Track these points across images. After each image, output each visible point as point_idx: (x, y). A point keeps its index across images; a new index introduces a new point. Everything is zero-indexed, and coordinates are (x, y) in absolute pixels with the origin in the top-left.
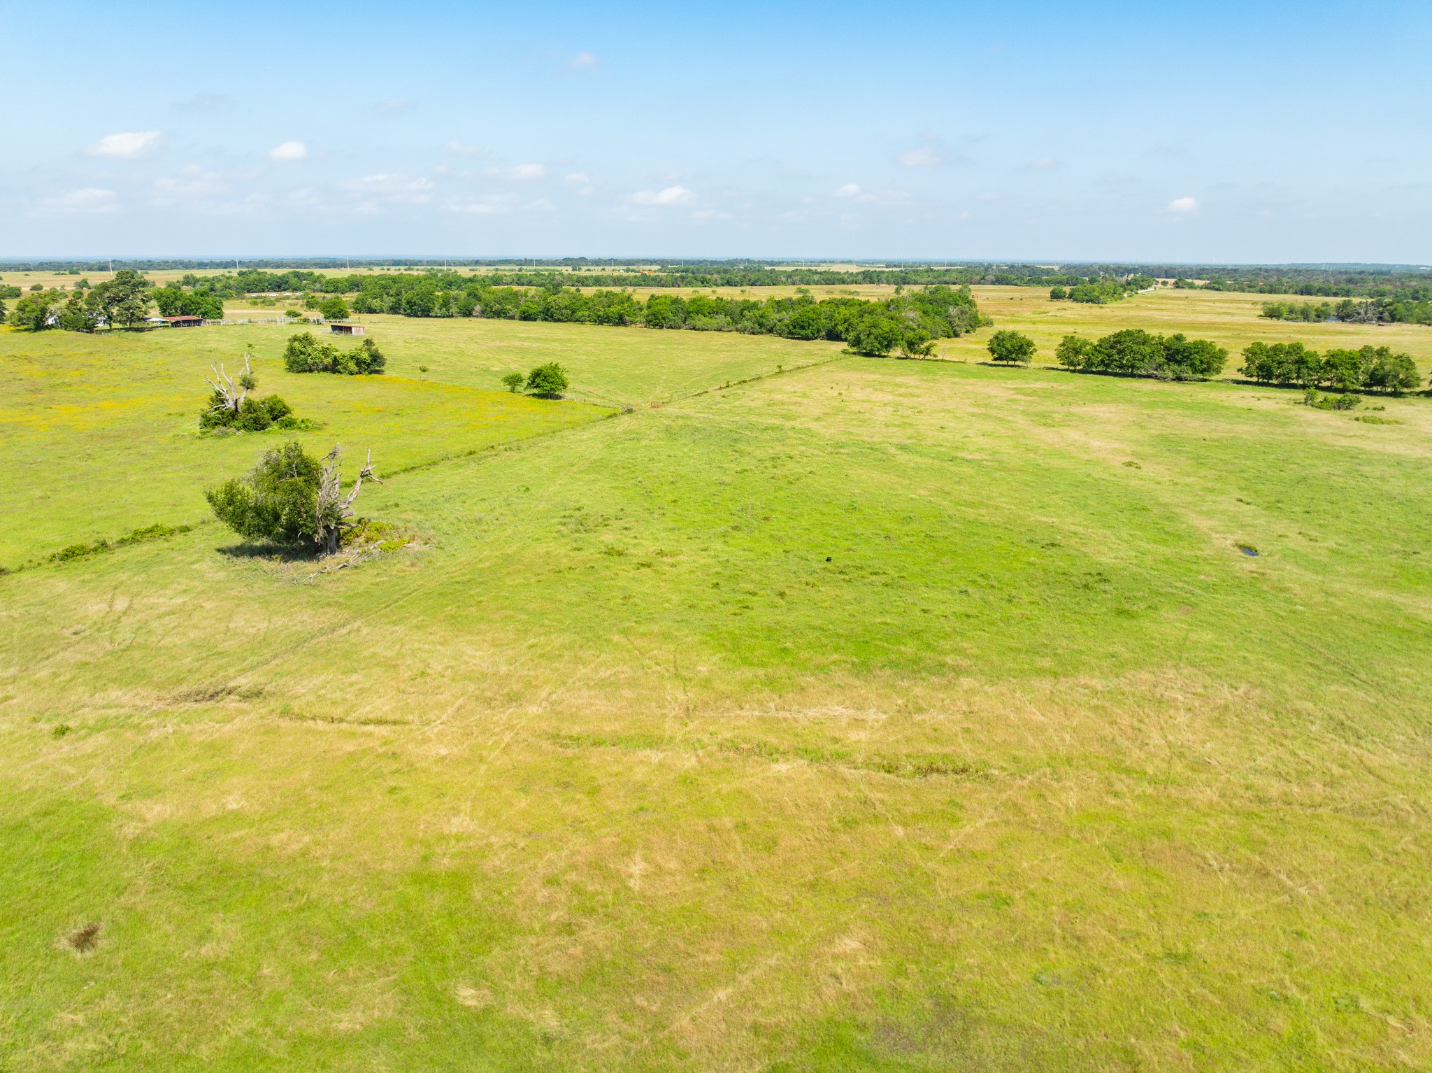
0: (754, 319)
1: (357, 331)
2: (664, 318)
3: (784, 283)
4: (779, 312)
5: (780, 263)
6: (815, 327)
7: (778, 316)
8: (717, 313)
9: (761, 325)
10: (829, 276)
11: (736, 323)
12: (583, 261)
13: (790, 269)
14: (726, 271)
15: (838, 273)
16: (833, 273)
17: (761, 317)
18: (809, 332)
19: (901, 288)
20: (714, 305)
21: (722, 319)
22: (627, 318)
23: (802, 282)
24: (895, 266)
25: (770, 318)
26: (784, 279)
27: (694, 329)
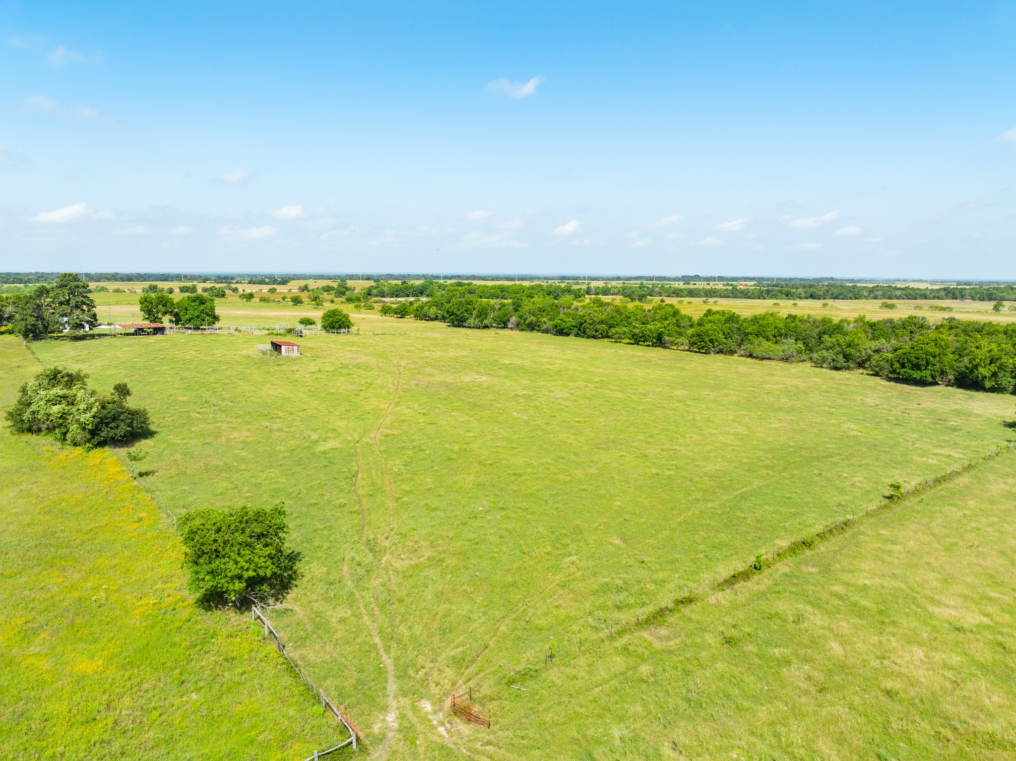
0: (838, 349)
1: (288, 351)
2: (711, 341)
3: (866, 298)
4: (874, 338)
5: (860, 281)
6: (937, 367)
7: (874, 345)
8: (786, 336)
9: (847, 357)
10: (911, 292)
11: (811, 351)
12: (697, 278)
13: (871, 285)
14: (811, 286)
15: (918, 289)
16: (913, 289)
17: (849, 346)
18: (926, 374)
19: (1001, 305)
20: (781, 325)
21: (790, 345)
22: (667, 338)
23: (884, 296)
24: (965, 284)
25: (861, 348)
26: (866, 294)
27: (751, 356)
